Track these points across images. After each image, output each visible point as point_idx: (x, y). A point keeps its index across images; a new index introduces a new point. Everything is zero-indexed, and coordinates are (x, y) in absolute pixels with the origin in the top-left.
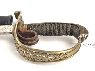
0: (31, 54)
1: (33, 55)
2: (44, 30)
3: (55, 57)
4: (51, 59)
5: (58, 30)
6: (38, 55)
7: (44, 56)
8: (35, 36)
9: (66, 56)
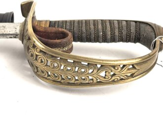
0: (62, 68)
1: (68, 70)
2: (84, 30)
3: (112, 73)
4: (105, 78)
5: (111, 30)
6: (76, 70)
7: (91, 71)
8: (69, 37)
9: (133, 71)
